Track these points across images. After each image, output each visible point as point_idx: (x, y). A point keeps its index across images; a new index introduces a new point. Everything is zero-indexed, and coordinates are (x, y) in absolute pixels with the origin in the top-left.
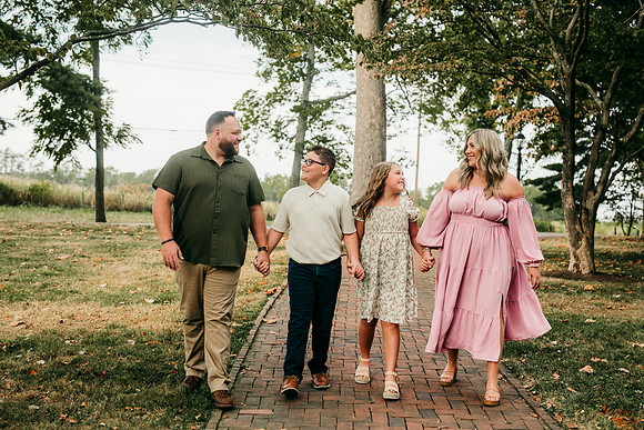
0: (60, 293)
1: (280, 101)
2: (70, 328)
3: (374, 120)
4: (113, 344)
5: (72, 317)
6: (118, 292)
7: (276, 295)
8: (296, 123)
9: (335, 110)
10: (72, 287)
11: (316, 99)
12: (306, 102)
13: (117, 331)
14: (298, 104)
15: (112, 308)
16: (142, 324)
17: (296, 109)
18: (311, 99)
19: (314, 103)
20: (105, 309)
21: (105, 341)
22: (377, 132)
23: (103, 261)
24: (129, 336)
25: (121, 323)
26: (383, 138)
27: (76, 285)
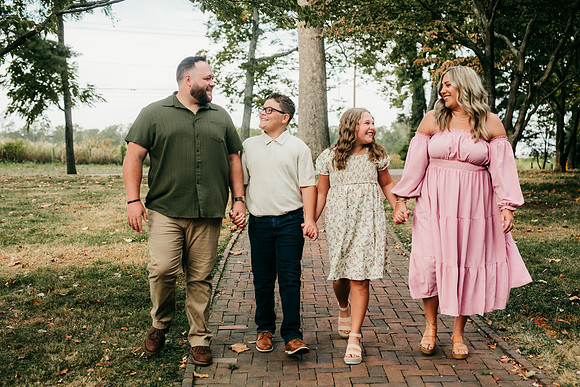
0: (48, 236)
1: (229, 59)
2: (62, 266)
3: (315, 74)
4: (102, 277)
5: (61, 256)
6: (100, 234)
8: (245, 79)
9: (279, 66)
10: (58, 231)
11: (262, 56)
12: (253, 60)
13: (104, 266)
14: (246, 61)
15: (96, 248)
16: (124, 260)
17: (244, 66)
18: (257, 57)
19: (260, 60)
20: (90, 249)
21: (94, 275)
22: (318, 84)
23: (82, 208)
24: (115, 270)
25: (105, 260)
26: (324, 90)
27: (61, 229)
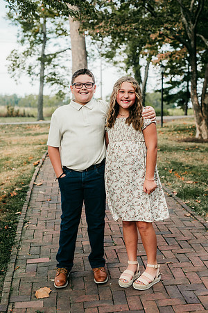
1: (30, 55)
7: (39, 165)
8: (40, 66)
9: (59, 59)
11: (49, 53)
14: (40, 56)
17: (39, 59)
18: (46, 54)
